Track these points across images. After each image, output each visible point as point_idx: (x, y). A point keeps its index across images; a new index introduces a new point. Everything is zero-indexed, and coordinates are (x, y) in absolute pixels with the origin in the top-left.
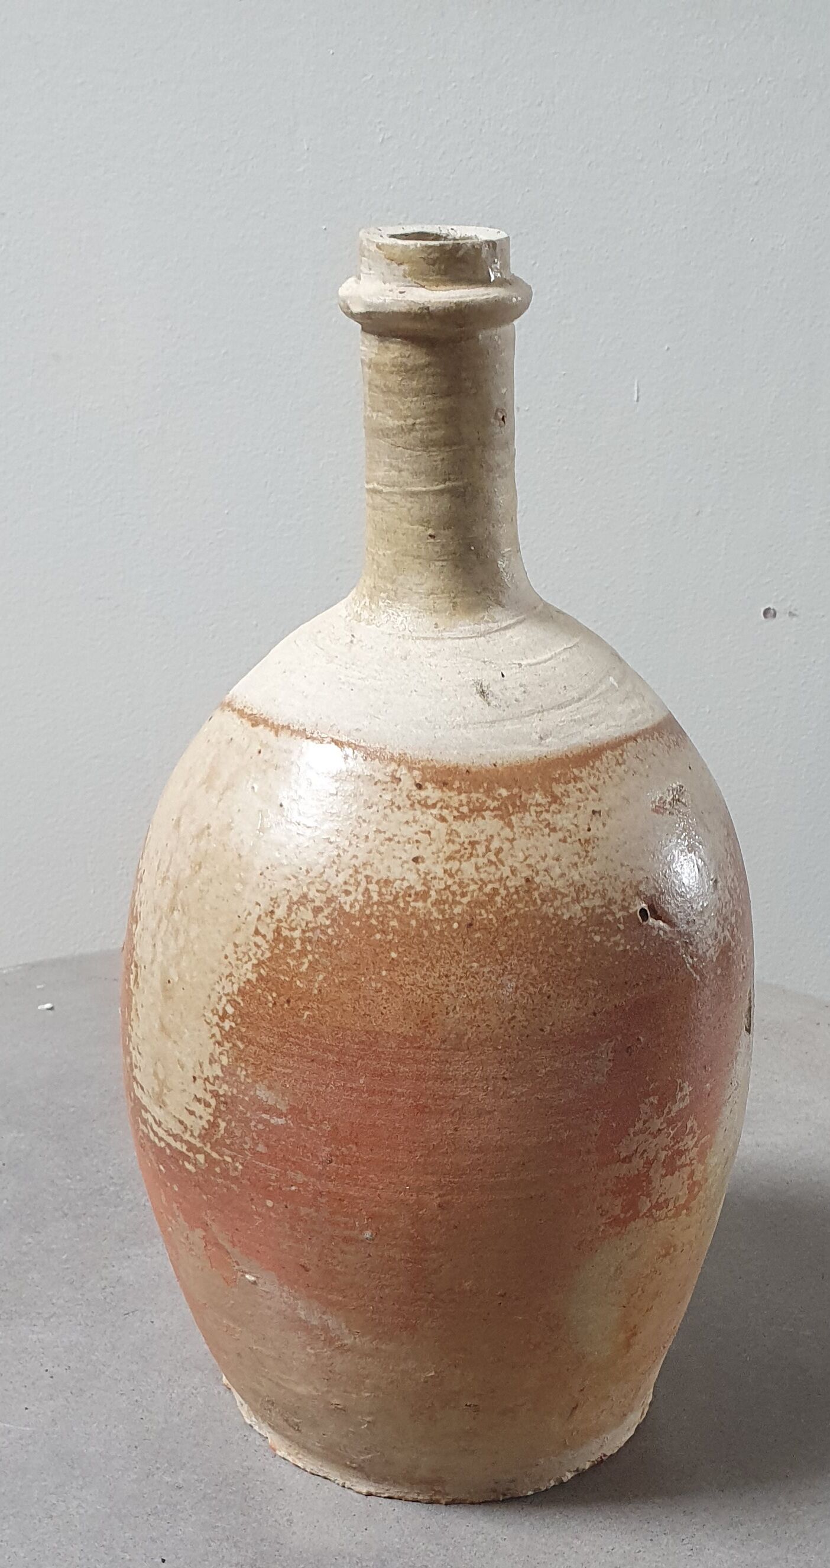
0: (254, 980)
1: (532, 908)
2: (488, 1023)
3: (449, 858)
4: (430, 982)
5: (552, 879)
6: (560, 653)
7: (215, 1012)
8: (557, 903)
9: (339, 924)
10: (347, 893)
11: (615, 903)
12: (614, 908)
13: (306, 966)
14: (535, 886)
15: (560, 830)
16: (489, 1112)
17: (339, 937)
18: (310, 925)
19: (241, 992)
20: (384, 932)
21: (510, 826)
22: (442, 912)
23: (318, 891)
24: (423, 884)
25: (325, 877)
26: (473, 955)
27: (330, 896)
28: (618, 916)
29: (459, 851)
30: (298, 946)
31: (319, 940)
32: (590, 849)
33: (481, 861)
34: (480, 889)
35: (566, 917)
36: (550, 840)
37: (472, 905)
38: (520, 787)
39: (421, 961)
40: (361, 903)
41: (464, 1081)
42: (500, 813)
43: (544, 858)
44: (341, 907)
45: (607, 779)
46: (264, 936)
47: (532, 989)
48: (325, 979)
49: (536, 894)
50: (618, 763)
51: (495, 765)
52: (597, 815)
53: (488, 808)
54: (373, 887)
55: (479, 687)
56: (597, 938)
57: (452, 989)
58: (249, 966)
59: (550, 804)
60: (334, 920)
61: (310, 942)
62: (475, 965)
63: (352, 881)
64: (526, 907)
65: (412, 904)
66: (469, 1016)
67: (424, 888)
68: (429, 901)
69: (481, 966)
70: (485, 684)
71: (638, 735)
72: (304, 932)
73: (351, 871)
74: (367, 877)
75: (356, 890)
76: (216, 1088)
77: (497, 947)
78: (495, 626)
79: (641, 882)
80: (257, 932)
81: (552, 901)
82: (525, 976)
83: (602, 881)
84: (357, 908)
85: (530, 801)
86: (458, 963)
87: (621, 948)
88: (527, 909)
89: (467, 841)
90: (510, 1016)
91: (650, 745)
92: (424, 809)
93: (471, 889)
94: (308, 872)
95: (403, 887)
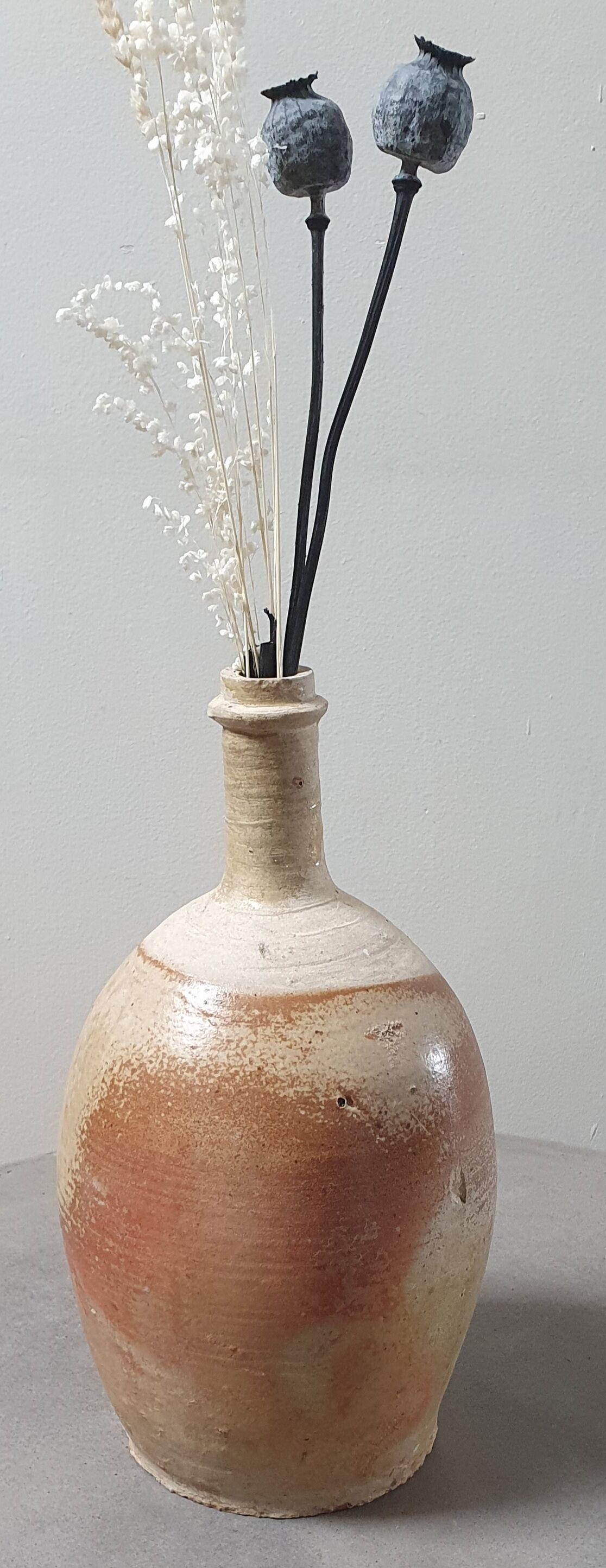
0: (98, 1109)
1: (259, 1086)
2: (222, 1156)
3: (214, 1049)
4: (189, 1124)
5: (276, 1070)
6: (328, 931)
7: (80, 1128)
8: (277, 1086)
9: (143, 1081)
10: (151, 1062)
11: (320, 1091)
12: (318, 1094)
13: (123, 1104)
14: (263, 1073)
15: (289, 1040)
16: (219, 1216)
17: (142, 1089)
18: (129, 1080)
19: (91, 1117)
20: (166, 1089)
21: (256, 1033)
22: (201, 1081)
23: (136, 1059)
24: (194, 1063)
25: (142, 1051)
26: (217, 1110)
27: (141, 1063)
28: (320, 1100)
29: (220, 1045)
30: (121, 1091)
31: (131, 1089)
32: (308, 1055)
33: (231, 1053)
34: (227, 1070)
35: (281, 1095)
36: (280, 1045)
37: (221, 1079)
38: (268, 1010)
39: (185, 1110)
40: (157, 1069)
41: (205, 1192)
42: (251, 1024)
43: (273, 1057)
44: (146, 1070)
45: (334, 1012)
46: (106, 1084)
47: (252, 1139)
48: (131, 1114)
49: (263, 1078)
50: (346, 1004)
51: (255, 995)
52: (319, 1034)
53: (244, 1021)
54: (166, 1060)
55: (261, 946)
56: (303, 1112)
57: (201, 1130)
58: (97, 1101)
59: (286, 1023)
60: (141, 1078)
61: (127, 1090)
62: (217, 1117)
63: (155, 1055)
64: (254, 1085)
65: (185, 1074)
66: (210, 1149)
68: (195, 1073)
69: (221, 1119)
70: (266, 945)
71: (372, 987)
72: (125, 1083)
73: (155, 1049)
74: (163, 1053)
75: (156, 1061)
76: (76, 1177)
77: (232, 1108)
78: (287, 910)
79: (343, 1081)
80: (103, 1081)
81: (274, 1084)
82: (249, 1129)
83: (312, 1076)
84: (155, 1072)
85: (272, 1020)
86: (206, 1114)
87: (320, 1121)
88: (255, 1087)
89: (225, 1039)
90: (236, 1154)
91: (380, 995)
93: (221, 1069)
94: (134, 1047)
95: (182, 1062)
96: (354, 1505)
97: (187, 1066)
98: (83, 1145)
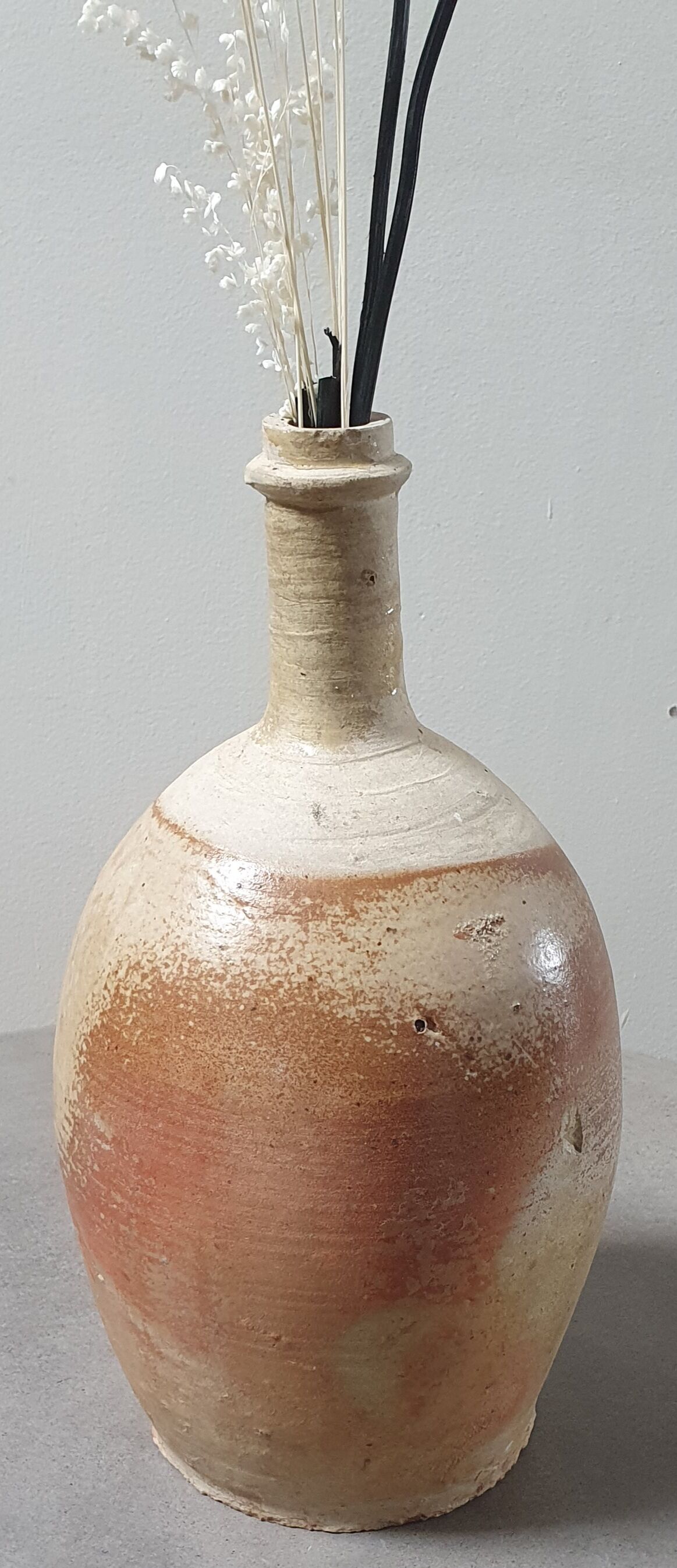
0: (99, 1026)
1: (310, 1003)
2: (260, 1095)
3: (250, 950)
4: (216, 1051)
5: (333, 981)
6: (407, 787)
7: (77, 1046)
8: (333, 1003)
9: (157, 991)
10: (167, 966)
11: (391, 1011)
12: (388, 1015)
13: (130, 1021)
14: (316, 985)
15: (351, 940)
16: (256, 1172)
17: (155, 1001)
18: (138, 988)
19: (91, 1034)
20: (187, 1003)
21: (306, 930)
22: (233, 994)
23: (148, 960)
24: (223, 968)
25: (155, 950)
26: (253, 1034)
27: (154, 966)
28: (391, 1023)
29: (258, 945)
30: (128, 1004)
31: (142, 1001)
32: (375, 961)
33: (273, 956)
34: (268, 980)
35: (339, 1016)
36: (339, 947)
37: (259, 992)
38: (323, 899)
39: (211, 1032)
40: (175, 976)
41: (238, 1141)
42: (300, 918)
43: (329, 963)
44: (161, 977)
45: (412, 902)
46: (109, 991)
47: (300, 1073)
48: (141, 1034)
49: (315, 992)
50: (429, 890)
51: (307, 877)
52: (391, 932)
53: (290, 913)
55: (316, 808)
56: (368, 1039)
57: (232, 1060)
58: (97, 1013)
59: (347, 917)
60: (154, 986)
61: (136, 1002)
62: (254, 1043)
63: (172, 956)
64: (304, 1001)
65: (211, 983)
66: (244, 1086)
67: (222, 971)
68: (225, 983)
69: (258, 1046)
70: (323, 806)
71: (465, 867)
72: (133, 992)
73: (173, 948)
74: (183, 954)
75: (173, 965)
76: (73, 1110)
77: (274, 1032)
78: (352, 757)
79: (422, 997)
80: (106, 987)
81: (329, 1000)
82: (296, 1061)
83: (381, 990)
84: (171, 979)
85: (329, 912)
86: (240, 1039)
87: (391, 1051)
88: (305, 1003)
89: (266, 938)
90: (279, 1093)
91: (475, 878)
92: (238, 906)
93: (260, 978)
94: (145, 944)
95: (208, 968)
96: (429, 1516)
97: (214, 973)
98: (82, 1068)
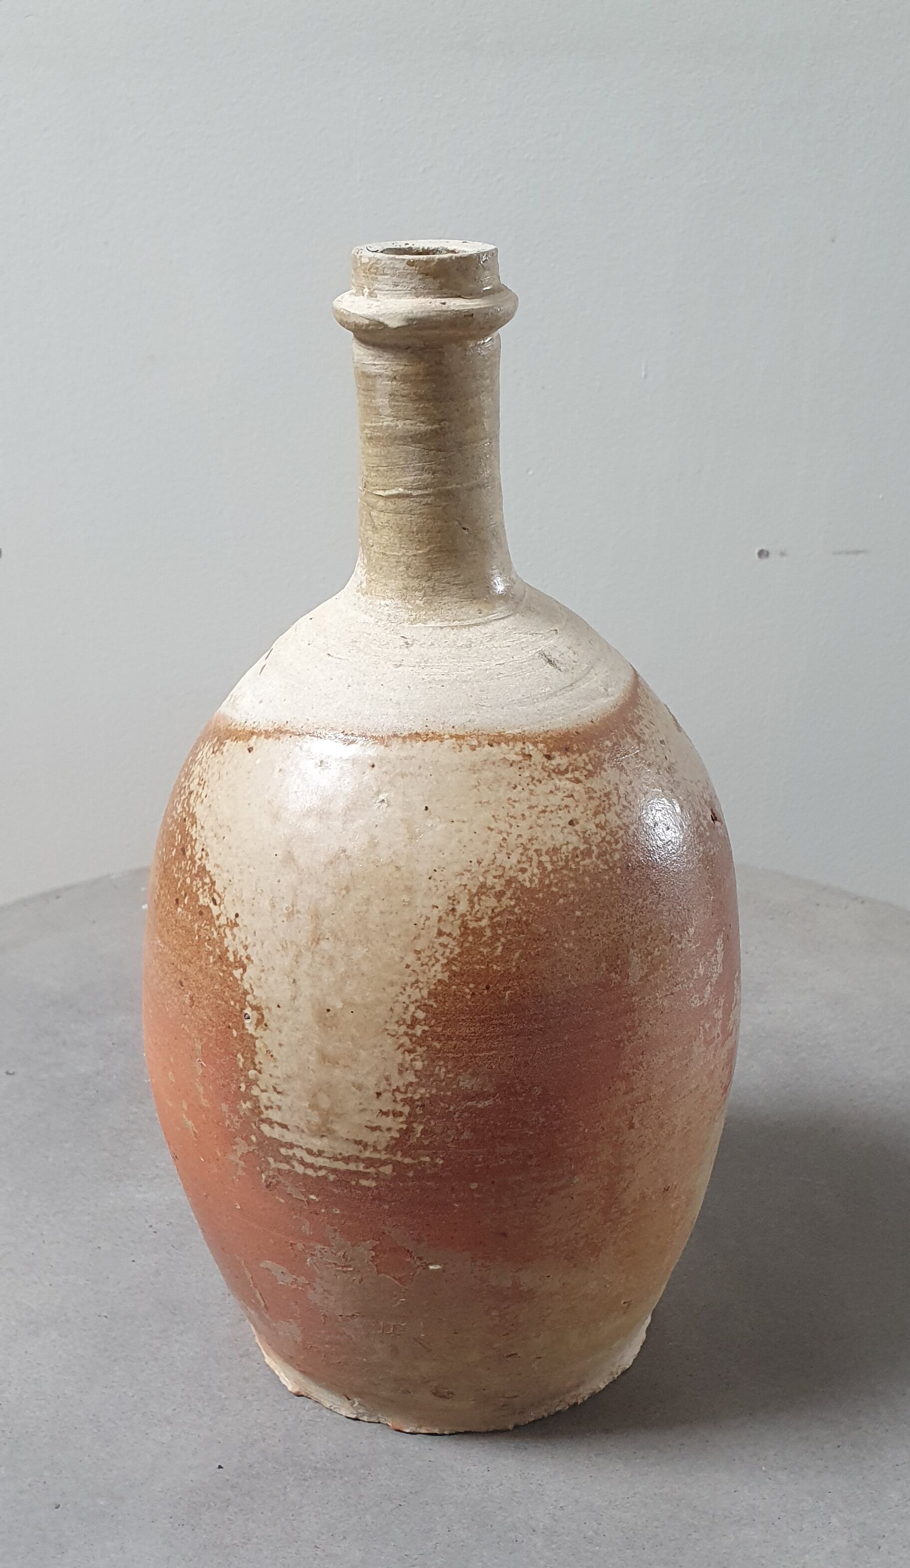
0: (446, 979)
3: (596, 814)
7: (400, 1022)
9: (524, 901)
10: (523, 871)
13: (500, 949)
17: (526, 913)
18: (496, 911)
19: (432, 994)
20: (565, 896)
22: (606, 862)
23: (495, 877)
24: (585, 843)
25: (498, 862)
27: (508, 878)
29: (599, 805)
30: (488, 933)
31: (509, 921)
38: (614, 734)
39: (599, 911)
40: (539, 876)
42: (613, 762)
44: (522, 885)
46: (450, 935)
48: (520, 955)
51: (592, 721)
52: (663, 744)
53: (603, 761)
54: (545, 858)
55: (543, 657)
58: (438, 967)
59: (637, 744)
60: (518, 899)
61: (499, 926)
63: (524, 858)
65: (581, 863)
67: (586, 846)
68: (594, 856)
69: (644, 900)
72: (491, 918)
73: (520, 850)
74: (536, 851)
75: (531, 866)
76: (408, 1095)
79: (703, 792)
80: (440, 933)
83: (689, 799)
84: (537, 881)
87: (712, 852)
89: (602, 794)
92: (560, 777)
93: (620, 835)
94: (479, 863)
95: (570, 850)
97: (578, 852)
98: (417, 1043)
